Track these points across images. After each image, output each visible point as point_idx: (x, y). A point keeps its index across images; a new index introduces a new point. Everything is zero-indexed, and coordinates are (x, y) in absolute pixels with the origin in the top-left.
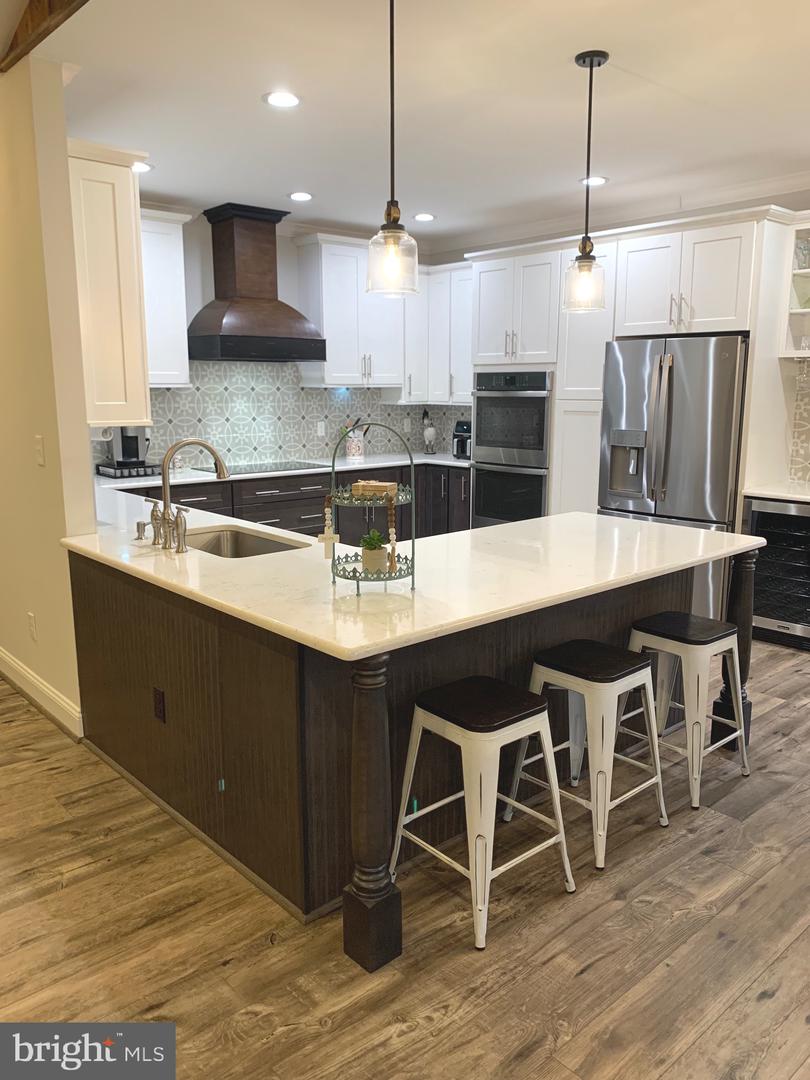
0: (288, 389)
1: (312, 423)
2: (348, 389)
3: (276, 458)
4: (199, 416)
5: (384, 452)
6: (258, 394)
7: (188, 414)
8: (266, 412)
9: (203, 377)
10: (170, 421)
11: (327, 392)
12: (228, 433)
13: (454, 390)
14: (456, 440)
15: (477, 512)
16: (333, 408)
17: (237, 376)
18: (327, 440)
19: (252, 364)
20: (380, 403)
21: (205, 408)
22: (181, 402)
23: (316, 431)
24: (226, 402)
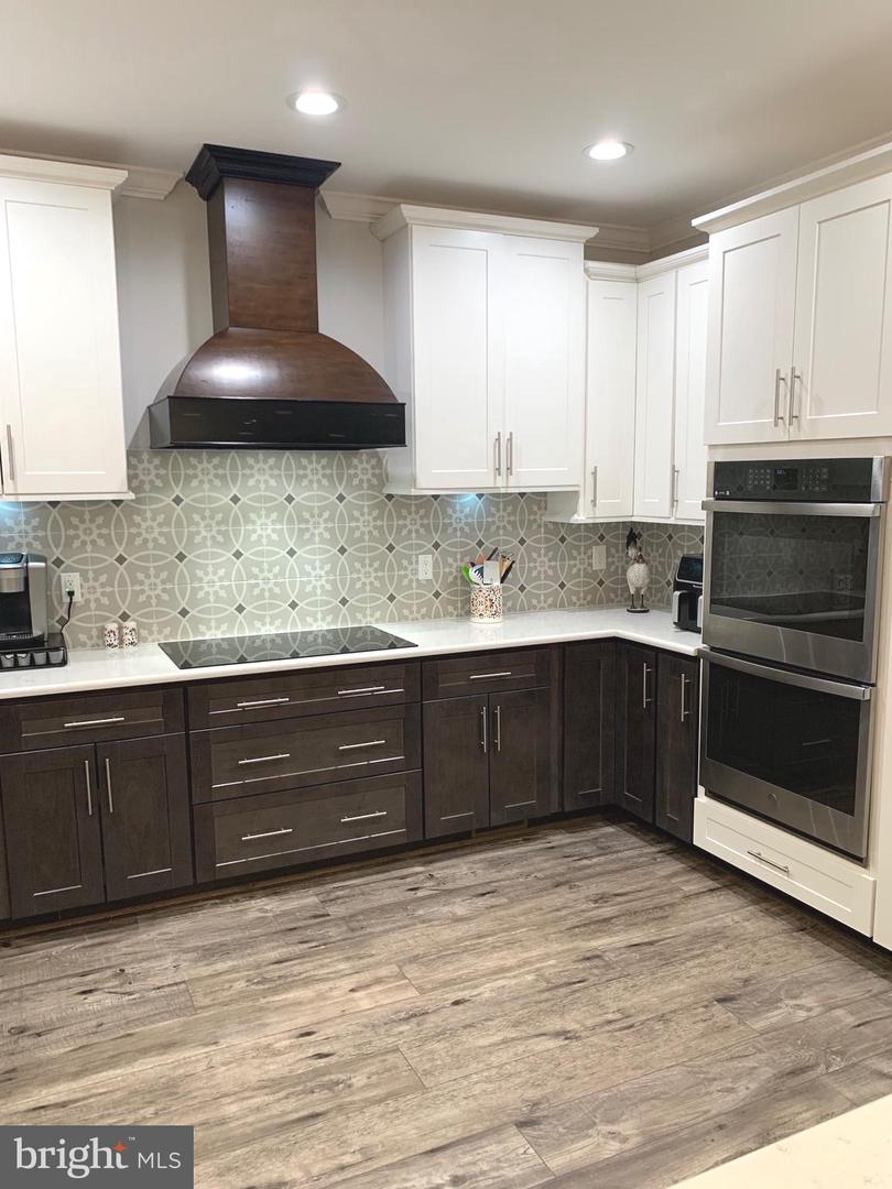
0: (361, 497)
1: (409, 558)
2: (480, 496)
3: (335, 620)
4: (180, 549)
5: (553, 606)
6: (299, 509)
7: (157, 546)
8: (317, 539)
9: (189, 478)
10: (121, 560)
11: (437, 503)
12: (239, 577)
13: (679, 496)
14: (678, 593)
15: (713, 751)
16: (450, 530)
17: (257, 477)
18: (437, 587)
19: (288, 456)
20: (545, 519)
21: (191, 536)
22: (144, 525)
23: (415, 571)
24: (236, 522)
